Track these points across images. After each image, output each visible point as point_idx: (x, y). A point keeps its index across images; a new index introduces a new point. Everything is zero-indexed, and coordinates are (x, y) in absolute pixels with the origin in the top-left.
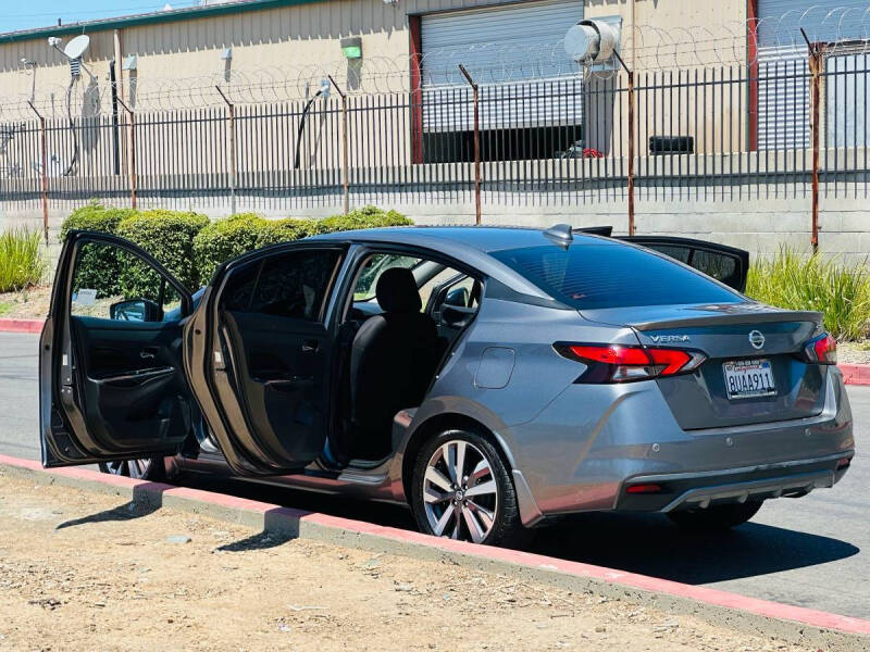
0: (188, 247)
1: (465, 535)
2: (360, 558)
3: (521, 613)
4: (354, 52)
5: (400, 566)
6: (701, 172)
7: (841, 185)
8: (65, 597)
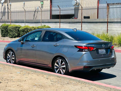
0: (18, 30)
1: (61, 73)
2: (45, 76)
3: (69, 85)
4: (42, 3)
5: (51, 77)
6: (92, 21)
7: (111, 24)
8: (2, 81)
